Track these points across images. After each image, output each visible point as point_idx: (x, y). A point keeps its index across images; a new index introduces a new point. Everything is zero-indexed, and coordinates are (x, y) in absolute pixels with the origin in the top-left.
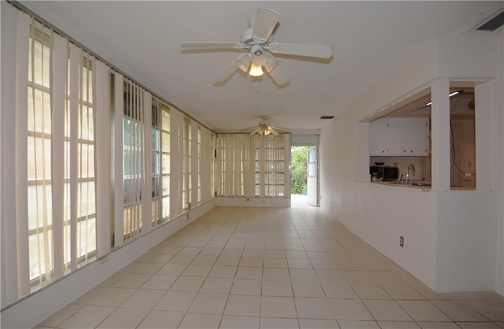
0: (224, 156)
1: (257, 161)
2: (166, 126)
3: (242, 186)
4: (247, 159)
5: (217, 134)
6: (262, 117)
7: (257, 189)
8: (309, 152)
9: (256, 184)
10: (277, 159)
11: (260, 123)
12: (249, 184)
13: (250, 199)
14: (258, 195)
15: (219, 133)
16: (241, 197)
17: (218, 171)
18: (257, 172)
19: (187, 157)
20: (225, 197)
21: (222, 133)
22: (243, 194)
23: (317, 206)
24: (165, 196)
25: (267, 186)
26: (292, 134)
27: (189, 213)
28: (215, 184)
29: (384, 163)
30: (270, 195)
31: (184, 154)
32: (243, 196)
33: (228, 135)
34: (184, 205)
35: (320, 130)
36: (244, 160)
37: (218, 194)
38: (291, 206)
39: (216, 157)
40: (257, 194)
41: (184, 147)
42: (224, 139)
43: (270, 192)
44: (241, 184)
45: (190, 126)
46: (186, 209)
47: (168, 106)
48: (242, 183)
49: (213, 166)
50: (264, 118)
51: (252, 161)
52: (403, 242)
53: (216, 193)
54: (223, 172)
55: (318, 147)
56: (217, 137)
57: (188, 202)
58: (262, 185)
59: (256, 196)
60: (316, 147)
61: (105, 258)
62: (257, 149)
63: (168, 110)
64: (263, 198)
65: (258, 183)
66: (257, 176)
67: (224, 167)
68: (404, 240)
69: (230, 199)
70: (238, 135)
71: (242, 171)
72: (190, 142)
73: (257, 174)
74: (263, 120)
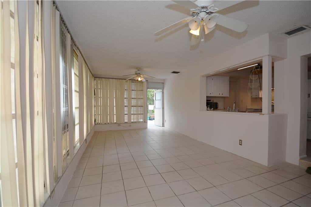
0: (100, 94)
1: (126, 98)
3: (115, 116)
4: (118, 97)
5: (94, 78)
6: (137, 68)
7: (126, 117)
8: (156, 93)
10: (139, 97)
11: (136, 72)
12: (120, 114)
13: (121, 124)
15: (97, 78)
17: (97, 106)
18: (126, 106)
20: (102, 124)
21: (99, 78)
22: (115, 122)
23: (163, 126)
25: (133, 115)
26: (148, 81)
27: (87, 139)
29: (211, 100)
30: (134, 121)
32: (115, 123)
33: (104, 79)
35: (164, 80)
36: (116, 98)
37: (97, 122)
38: (148, 128)
39: (95, 95)
40: (126, 121)
42: (100, 82)
43: (134, 119)
44: (114, 115)
48: (115, 113)
49: (93, 102)
50: (139, 69)
51: (122, 98)
52: (241, 143)
53: (95, 122)
54: (100, 106)
55: (163, 90)
56: (94, 80)
58: (129, 115)
59: (125, 122)
60: (162, 90)
62: (126, 90)
64: (130, 123)
65: (126, 113)
66: (126, 109)
67: (100, 102)
68: (242, 142)
69: (105, 125)
70: (111, 79)
71: (115, 105)
73: (125, 108)
74: (138, 70)
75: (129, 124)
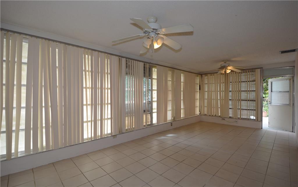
0: (206, 89)
1: (231, 91)
2: (155, 76)
3: (219, 109)
4: (223, 90)
5: (201, 75)
7: (231, 111)
9: (230, 108)
13: (225, 119)
14: (231, 116)
15: (203, 74)
16: (218, 117)
17: (202, 99)
18: (230, 100)
20: (207, 115)
21: (205, 74)
22: (220, 115)
23: (292, 132)
24: (154, 112)
25: (239, 110)
28: (200, 107)
30: (242, 117)
32: (220, 116)
33: (209, 75)
36: (220, 91)
37: (202, 113)
38: (263, 128)
39: (200, 89)
42: (206, 77)
43: (242, 115)
45: (175, 74)
46: (170, 120)
47: (155, 65)
48: (219, 107)
49: (198, 96)
51: (227, 91)
53: (200, 113)
54: (206, 99)
55: (294, 77)
58: (235, 109)
59: (230, 117)
60: (292, 77)
61: (115, 136)
62: (231, 82)
63: (155, 67)
66: (230, 103)
67: (206, 96)
69: (210, 117)
70: (216, 74)
71: (219, 99)
74: (225, 62)
75: (235, 120)
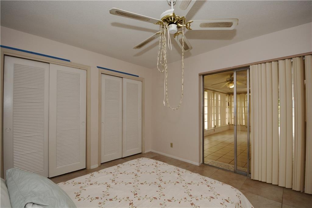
0: (234, 104)
3: (244, 120)
5: (229, 94)
16: (243, 126)
17: (230, 112)
19: (214, 107)
21: (232, 94)
22: (244, 124)
24: (206, 121)
27: (215, 129)
28: (229, 118)
31: (213, 106)
34: (213, 126)
36: (245, 107)
37: (230, 123)
39: (229, 105)
41: (213, 103)
42: (233, 96)
45: (215, 94)
46: (213, 127)
48: (244, 118)
49: (227, 110)
53: (229, 123)
54: (233, 113)
56: (229, 96)
57: (214, 125)
67: (233, 111)
71: (244, 112)
72: (215, 101)
